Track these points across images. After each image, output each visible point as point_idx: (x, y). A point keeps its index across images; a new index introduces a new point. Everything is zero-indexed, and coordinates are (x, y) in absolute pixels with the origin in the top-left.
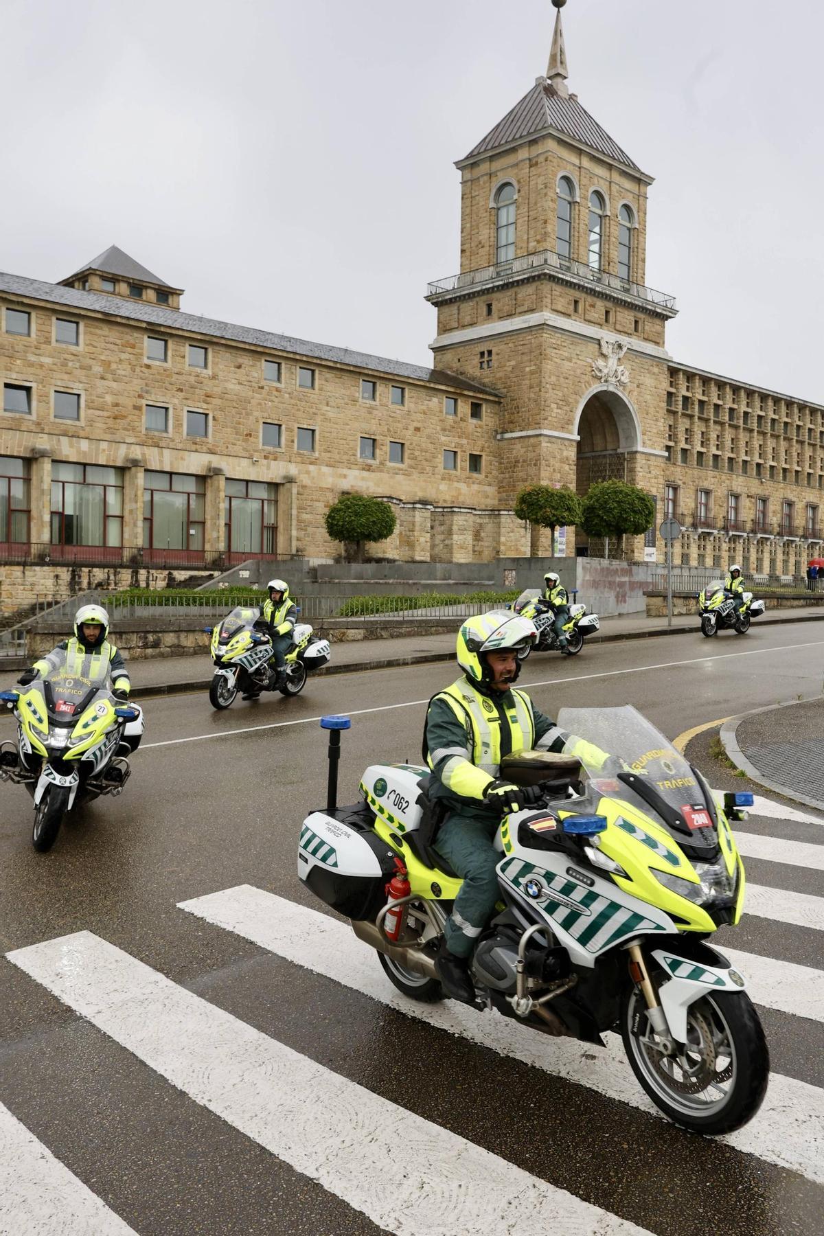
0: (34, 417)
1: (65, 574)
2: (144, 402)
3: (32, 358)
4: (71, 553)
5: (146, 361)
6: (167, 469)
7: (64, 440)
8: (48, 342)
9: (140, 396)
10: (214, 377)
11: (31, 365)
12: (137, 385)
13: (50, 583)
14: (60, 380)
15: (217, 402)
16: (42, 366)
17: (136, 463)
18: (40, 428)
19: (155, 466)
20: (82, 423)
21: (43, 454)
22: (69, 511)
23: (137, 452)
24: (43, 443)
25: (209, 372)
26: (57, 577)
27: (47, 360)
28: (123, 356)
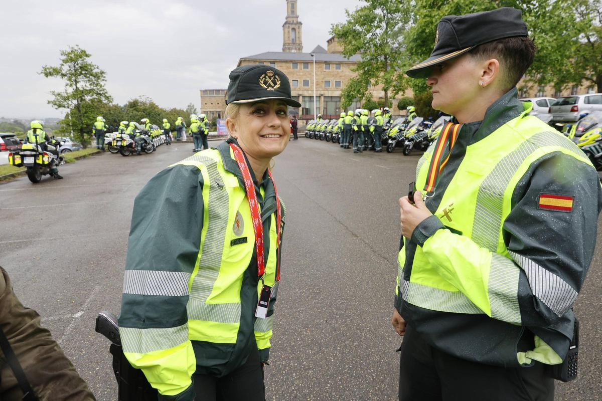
0: (299, 87)
1: (305, 121)
2: (324, 80)
3: (298, 74)
4: (308, 117)
5: (324, 70)
6: (330, 96)
7: (305, 91)
8: (301, 69)
9: (323, 79)
10: (342, 71)
11: (298, 75)
12: (322, 76)
13: (302, 123)
14: (305, 78)
15: (343, 78)
16: (300, 75)
17: (322, 95)
18: (300, 89)
19: (327, 95)
20: (309, 87)
21: (301, 95)
22: (307, 107)
23: (322, 92)
24: (300, 92)
25: (341, 70)
26: (303, 122)
27: (301, 74)
28: (319, 70)
